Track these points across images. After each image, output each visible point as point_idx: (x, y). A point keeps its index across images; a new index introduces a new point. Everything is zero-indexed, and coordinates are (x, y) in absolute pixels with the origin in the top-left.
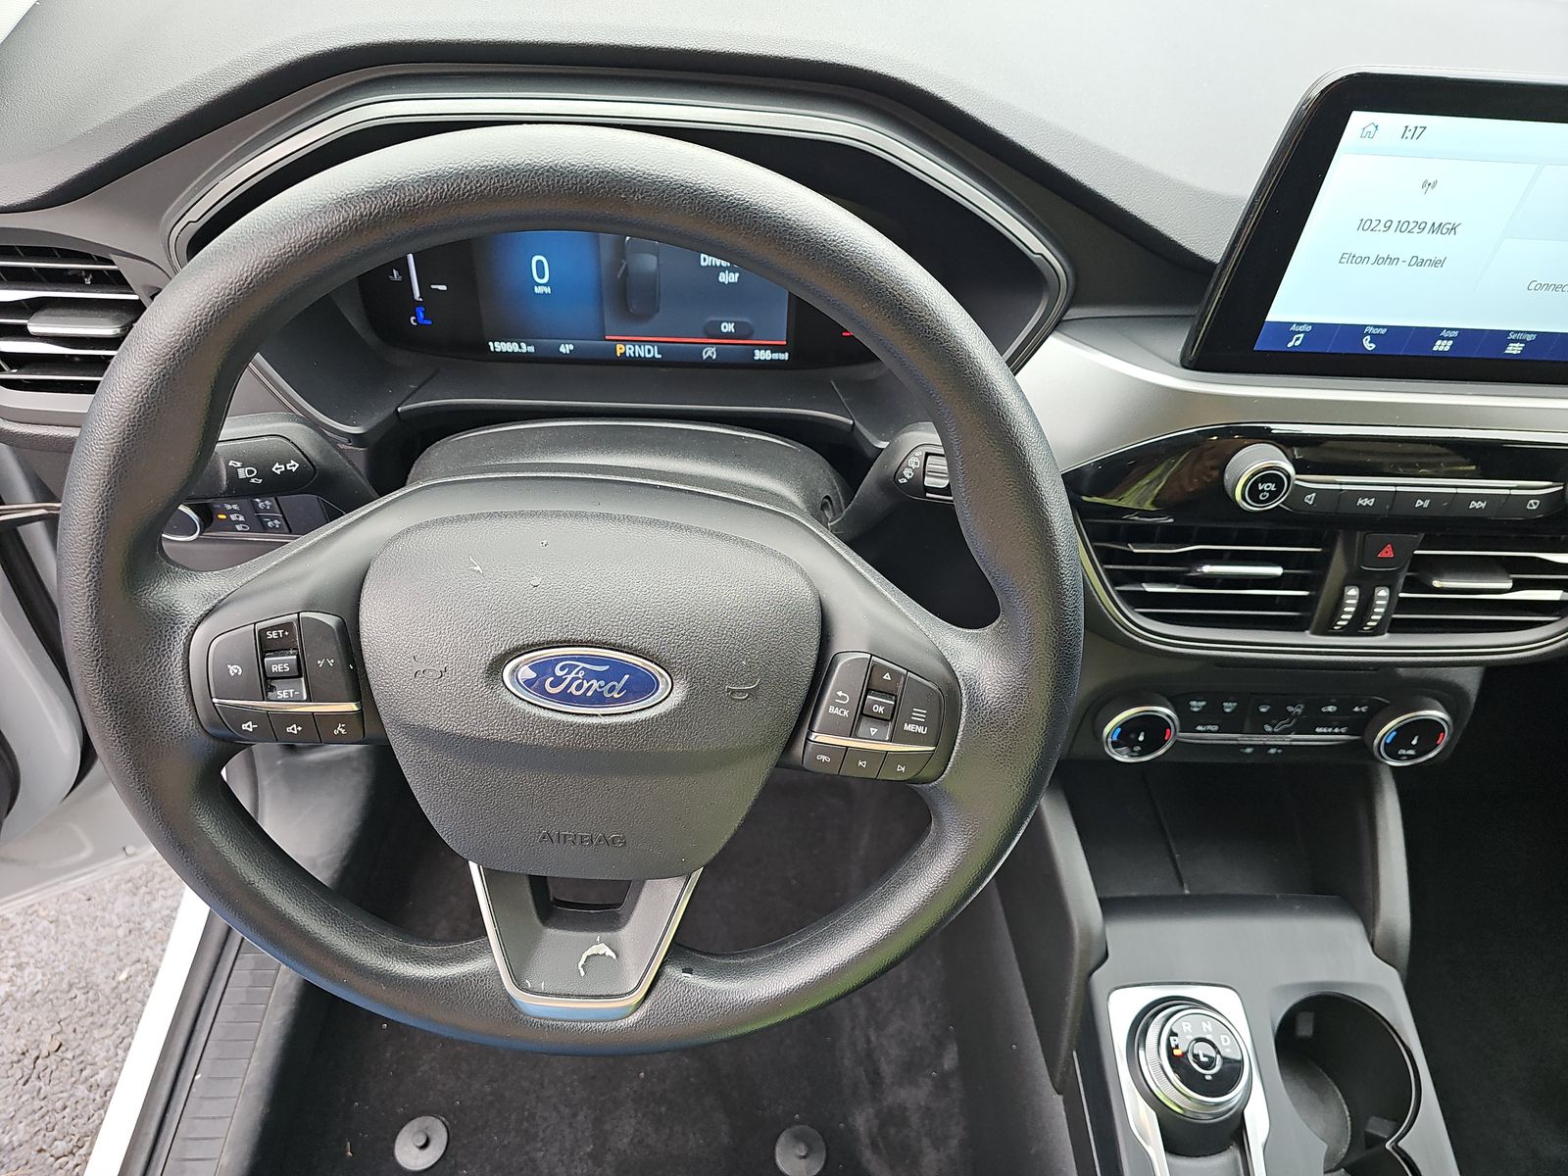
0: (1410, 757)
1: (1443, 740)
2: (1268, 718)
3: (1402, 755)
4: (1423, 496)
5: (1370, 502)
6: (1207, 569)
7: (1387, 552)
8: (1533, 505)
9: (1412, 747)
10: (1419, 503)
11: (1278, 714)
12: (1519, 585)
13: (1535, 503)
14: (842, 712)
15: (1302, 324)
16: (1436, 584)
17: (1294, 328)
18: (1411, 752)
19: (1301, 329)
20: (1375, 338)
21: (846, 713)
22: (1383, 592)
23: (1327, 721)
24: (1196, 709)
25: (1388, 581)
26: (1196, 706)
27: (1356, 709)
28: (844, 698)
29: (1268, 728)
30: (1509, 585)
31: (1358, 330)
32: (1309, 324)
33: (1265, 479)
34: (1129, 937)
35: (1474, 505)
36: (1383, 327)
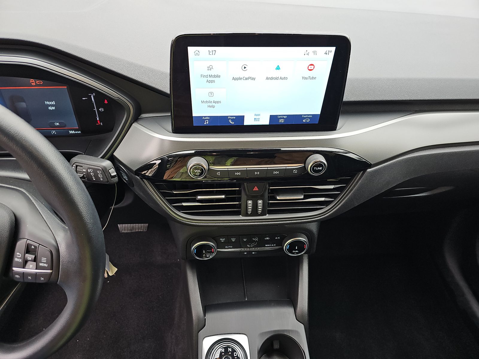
0: (297, 253)
1: (306, 247)
2: (247, 243)
3: (294, 252)
4: (257, 171)
5: (240, 174)
6: (199, 197)
7: (256, 189)
8: (295, 172)
9: (296, 250)
10: (256, 173)
11: (250, 241)
12: (306, 197)
13: (296, 171)
14: (20, 260)
15: (206, 117)
16: (278, 198)
17: (203, 118)
18: (296, 251)
19: (207, 118)
20: (232, 120)
21: (21, 260)
22: (260, 202)
23: (268, 242)
24: (222, 241)
25: (262, 197)
26: (222, 240)
27: (276, 238)
28: (19, 255)
29: (248, 246)
30: (302, 197)
31: (226, 118)
32: (208, 117)
33: (196, 169)
34: (213, 317)
35: (274, 173)
36: (234, 116)
